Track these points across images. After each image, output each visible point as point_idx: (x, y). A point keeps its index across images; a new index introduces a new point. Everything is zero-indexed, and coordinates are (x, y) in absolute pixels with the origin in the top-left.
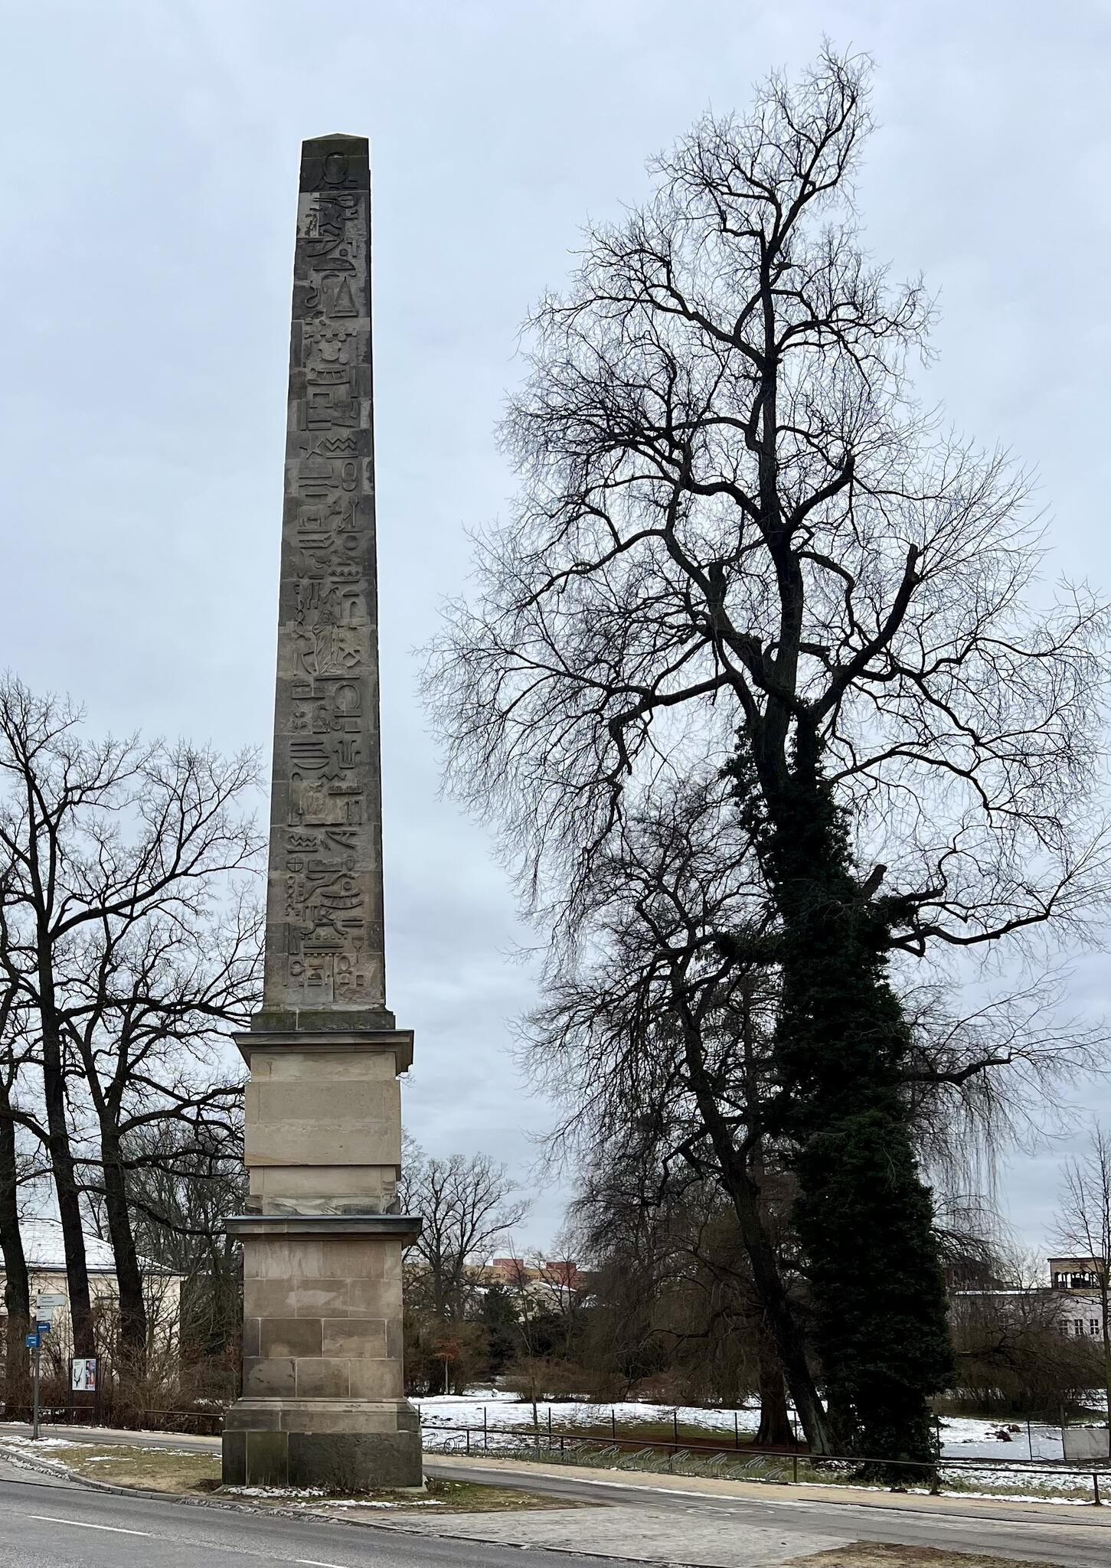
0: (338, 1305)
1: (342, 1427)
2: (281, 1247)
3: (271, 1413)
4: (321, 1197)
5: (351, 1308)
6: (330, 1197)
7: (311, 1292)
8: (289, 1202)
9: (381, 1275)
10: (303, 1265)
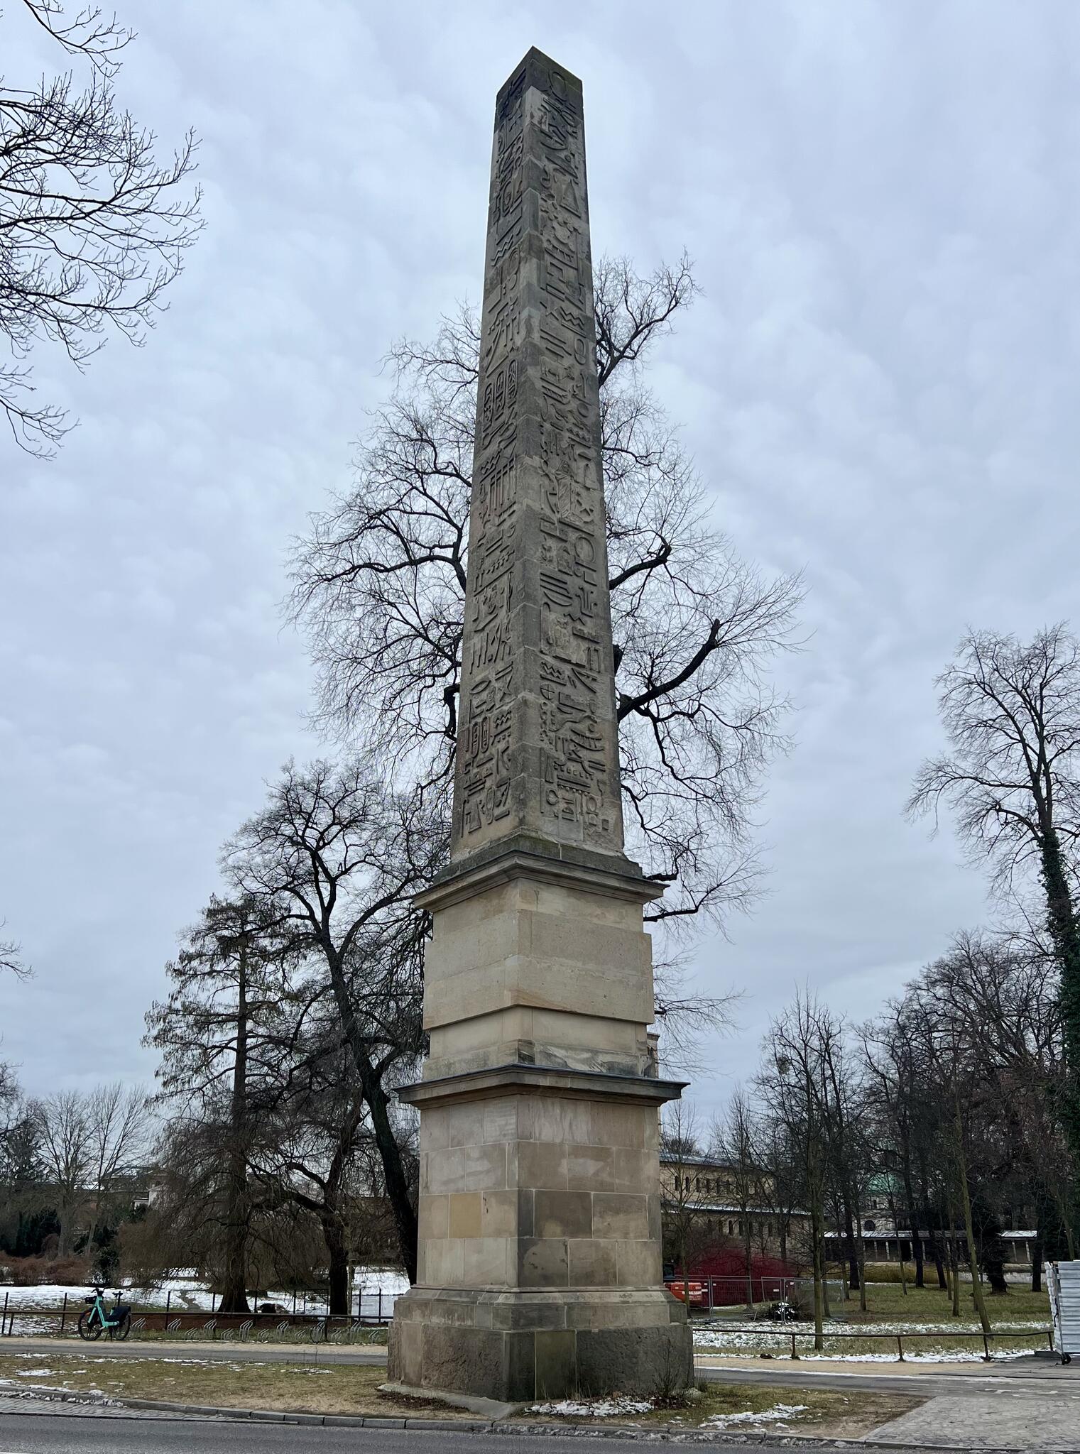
0: (605, 1177)
1: (621, 1322)
2: (553, 1104)
3: (555, 1307)
4: (588, 1050)
5: (617, 1181)
6: (595, 1052)
7: (581, 1161)
8: (560, 1053)
9: (641, 1144)
10: (574, 1127)
